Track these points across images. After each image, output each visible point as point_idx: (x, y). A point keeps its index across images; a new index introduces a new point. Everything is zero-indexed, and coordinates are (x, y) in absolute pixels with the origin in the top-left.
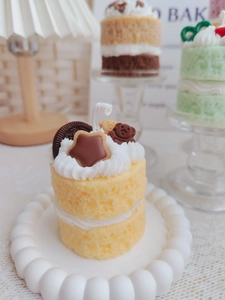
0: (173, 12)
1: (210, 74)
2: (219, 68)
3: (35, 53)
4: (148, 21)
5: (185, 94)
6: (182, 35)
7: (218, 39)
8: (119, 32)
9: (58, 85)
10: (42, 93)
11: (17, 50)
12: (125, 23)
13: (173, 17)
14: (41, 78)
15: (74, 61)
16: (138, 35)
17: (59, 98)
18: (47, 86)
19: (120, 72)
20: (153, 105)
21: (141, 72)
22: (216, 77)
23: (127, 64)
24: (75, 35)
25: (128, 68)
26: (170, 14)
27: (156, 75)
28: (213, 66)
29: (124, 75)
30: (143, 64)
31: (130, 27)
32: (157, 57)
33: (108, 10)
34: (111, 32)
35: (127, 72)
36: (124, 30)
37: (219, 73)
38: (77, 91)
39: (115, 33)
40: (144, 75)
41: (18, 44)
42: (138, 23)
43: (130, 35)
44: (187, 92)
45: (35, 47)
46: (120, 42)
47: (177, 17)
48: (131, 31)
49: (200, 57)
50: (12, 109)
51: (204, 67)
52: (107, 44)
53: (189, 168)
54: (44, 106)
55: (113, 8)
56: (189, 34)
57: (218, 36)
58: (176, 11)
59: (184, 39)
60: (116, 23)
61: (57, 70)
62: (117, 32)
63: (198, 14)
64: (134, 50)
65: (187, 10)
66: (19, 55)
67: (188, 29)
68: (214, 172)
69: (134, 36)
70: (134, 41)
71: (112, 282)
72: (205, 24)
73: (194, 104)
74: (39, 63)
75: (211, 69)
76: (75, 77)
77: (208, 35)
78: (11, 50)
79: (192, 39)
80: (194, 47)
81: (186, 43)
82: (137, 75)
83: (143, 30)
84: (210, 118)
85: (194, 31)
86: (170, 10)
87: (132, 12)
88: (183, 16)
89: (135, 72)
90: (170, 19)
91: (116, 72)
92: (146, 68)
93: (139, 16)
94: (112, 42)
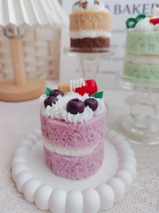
0: (118, 7)
1: (147, 50)
2: (153, 46)
3: (22, 36)
4: (103, 14)
5: (129, 64)
6: (127, 23)
7: (151, 26)
8: (83, 22)
9: (37, 58)
10: (26, 64)
11: (10, 34)
12: (87, 15)
13: (118, 11)
14: (25, 54)
15: (49, 42)
16: (96, 24)
17: (38, 68)
18: (30, 59)
19: (84, 49)
20: (104, 72)
21: (97, 49)
22: (151, 52)
23: (88, 44)
24: (51, 24)
25: (89, 46)
26: (116, 9)
27: (108, 51)
28: (149, 45)
29: (86, 51)
30: (99, 44)
31: (90, 18)
32: (108, 39)
33: (75, 7)
34: (77, 22)
35: (88, 49)
36: (86, 21)
37: (153, 50)
38: (50, 63)
39: (80, 23)
40: (100, 52)
41: (11, 30)
42: (96, 15)
43: (90, 24)
44: (131, 62)
45: (22, 32)
46: (84, 29)
47: (120, 11)
48: (91, 21)
49: (140, 39)
50: (5, 76)
51: (142, 45)
52: (74, 30)
53: (132, 115)
54: (27, 74)
55: (78, 5)
56: (131, 23)
57: (152, 24)
58: (120, 7)
59: (128, 27)
60: (81, 16)
61: (36, 48)
62: (82, 22)
63: (135, 9)
64: (93, 34)
65: (127, 6)
66: (11, 38)
67: (131, 20)
68: (150, 117)
69: (93, 24)
70: (93, 28)
71: (84, 193)
72: (142, 16)
73: (136, 71)
74: (24, 44)
75: (147, 47)
76: (49, 53)
77: (144, 24)
78: (5, 34)
79: (134, 26)
80: (135, 32)
81: (130, 29)
82: (95, 52)
83: (99, 20)
84: (147, 80)
85: (135, 21)
86: (116, 6)
87: (91, 8)
88: (125, 10)
89: (94, 49)
90: (115, 12)
91: (81, 49)
92: (101, 47)
93: (96, 11)
94: (78, 29)
